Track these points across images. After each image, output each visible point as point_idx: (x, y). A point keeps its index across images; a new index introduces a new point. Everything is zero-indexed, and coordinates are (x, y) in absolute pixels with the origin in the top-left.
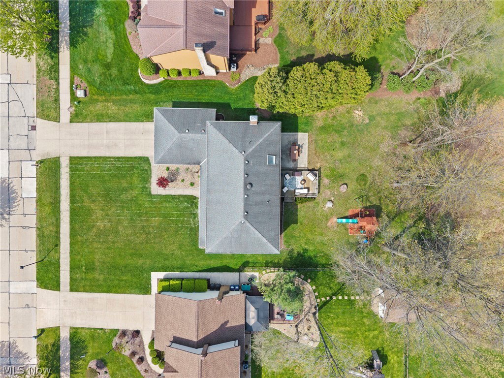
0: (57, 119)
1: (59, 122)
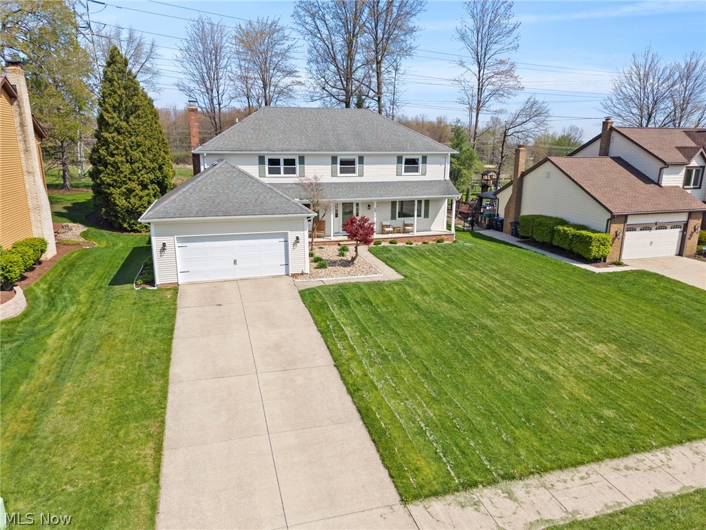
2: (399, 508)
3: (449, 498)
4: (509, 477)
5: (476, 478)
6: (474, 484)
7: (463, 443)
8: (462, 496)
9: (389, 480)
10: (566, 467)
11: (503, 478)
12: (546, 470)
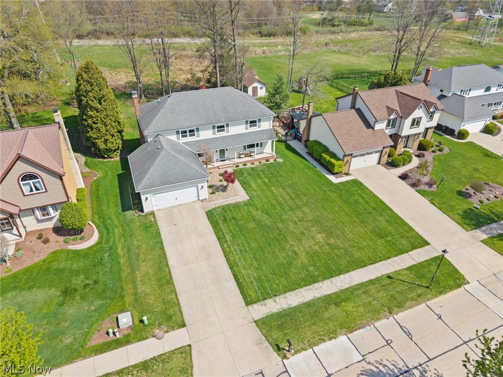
0: (186, 351)
1: (190, 346)
2: (245, 307)
3: (259, 303)
4: (275, 295)
5: (266, 297)
6: (266, 299)
7: (264, 285)
8: (262, 303)
9: (243, 299)
10: (292, 290)
11: (274, 296)
12: (286, 292)
